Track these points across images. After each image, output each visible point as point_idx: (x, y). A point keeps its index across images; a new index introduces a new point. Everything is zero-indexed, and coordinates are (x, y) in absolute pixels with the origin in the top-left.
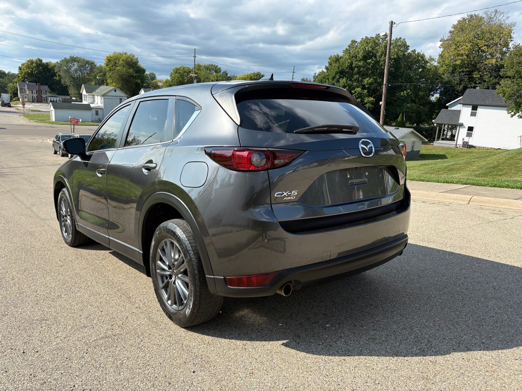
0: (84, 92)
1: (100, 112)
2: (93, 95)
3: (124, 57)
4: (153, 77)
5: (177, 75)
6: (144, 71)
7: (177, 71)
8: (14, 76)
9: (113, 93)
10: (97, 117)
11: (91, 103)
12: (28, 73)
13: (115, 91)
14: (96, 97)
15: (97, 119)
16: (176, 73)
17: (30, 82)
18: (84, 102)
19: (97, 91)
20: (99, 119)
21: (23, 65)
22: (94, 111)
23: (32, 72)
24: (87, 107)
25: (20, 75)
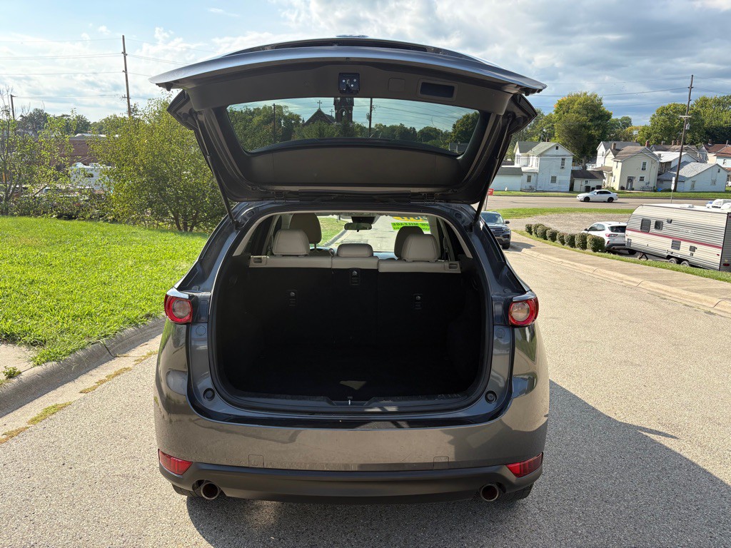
0: (517, 152)
1: (533, 177)
2: (528, 156)
3: (581, 99)
4: (627, 123)
5: (662, 117)
6: (609, 116)
7: (663, 111)
8: (447, 135)
9: (554, 152)
10: (529, 184)
11: (525, 166)
12: (461, 132)
13: (557, 148)
14: (531, 157)
15: (528, 188)
16: (661, 114)
17: (464, 142)
18: (516, 165)
19: (534, 149)
20: (531, 187)
21: (458, 122)
22: (525, 177)
23: (466, 129)
24: (518, 172)
25: (453, 134)
